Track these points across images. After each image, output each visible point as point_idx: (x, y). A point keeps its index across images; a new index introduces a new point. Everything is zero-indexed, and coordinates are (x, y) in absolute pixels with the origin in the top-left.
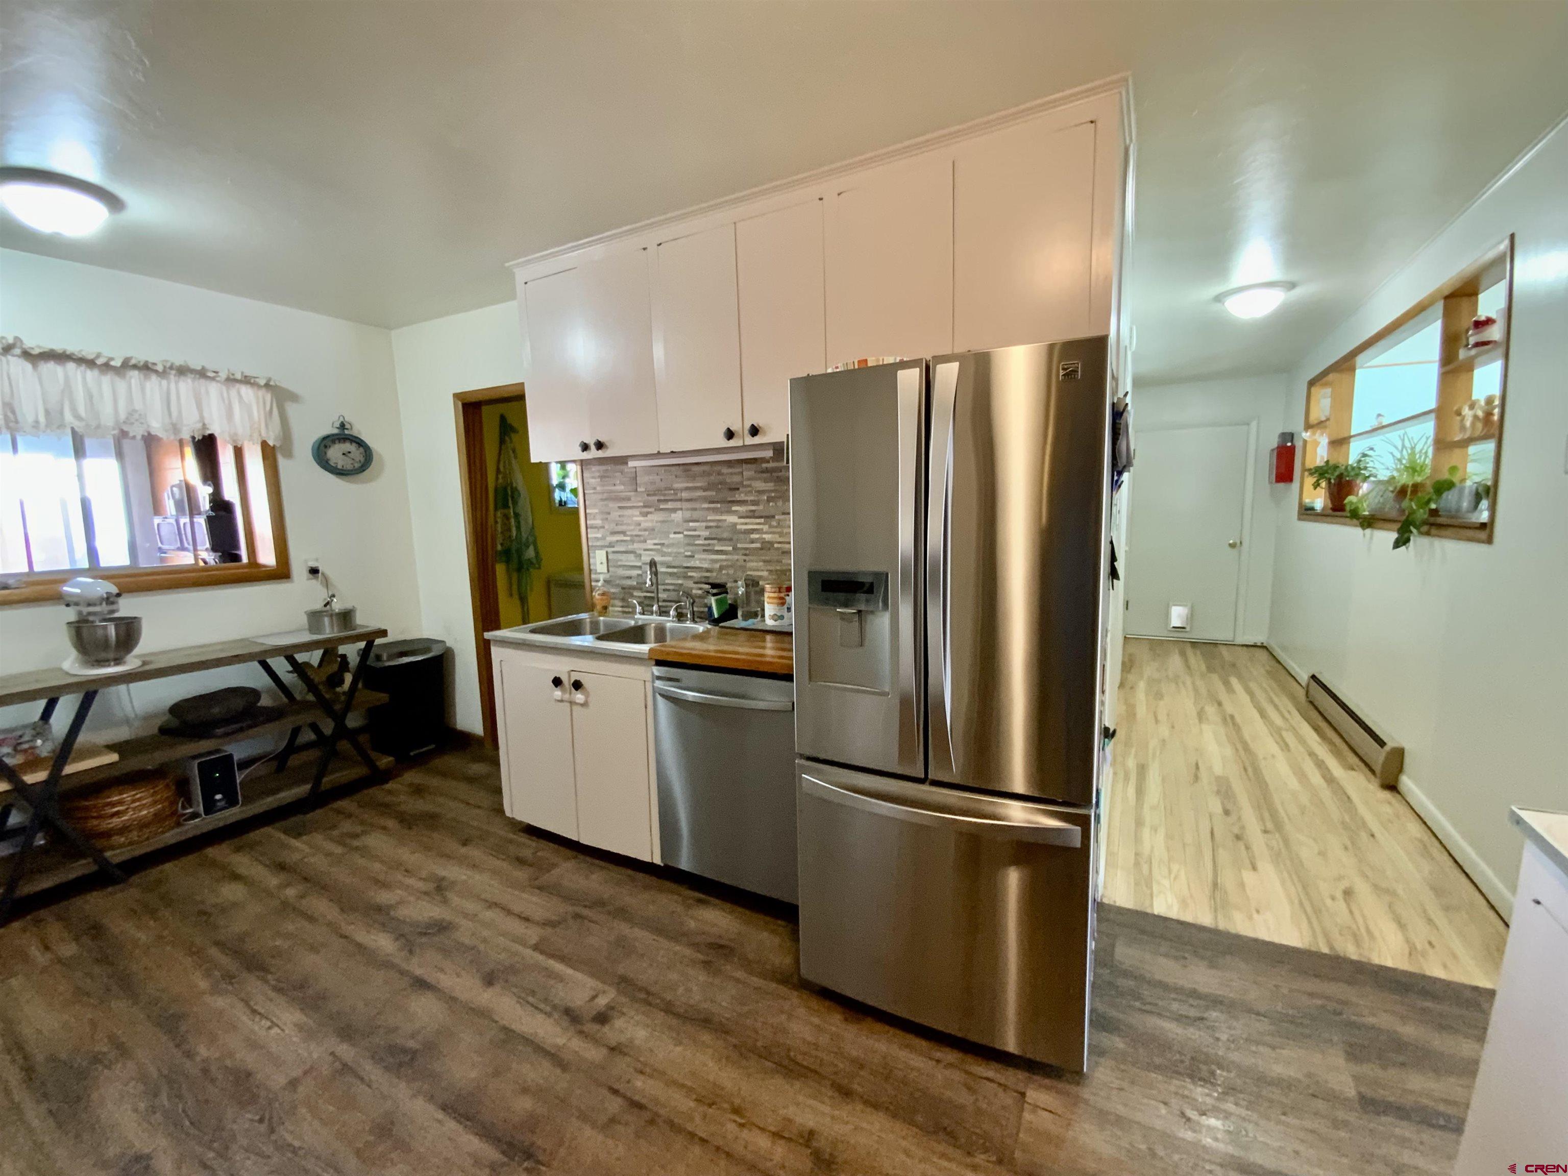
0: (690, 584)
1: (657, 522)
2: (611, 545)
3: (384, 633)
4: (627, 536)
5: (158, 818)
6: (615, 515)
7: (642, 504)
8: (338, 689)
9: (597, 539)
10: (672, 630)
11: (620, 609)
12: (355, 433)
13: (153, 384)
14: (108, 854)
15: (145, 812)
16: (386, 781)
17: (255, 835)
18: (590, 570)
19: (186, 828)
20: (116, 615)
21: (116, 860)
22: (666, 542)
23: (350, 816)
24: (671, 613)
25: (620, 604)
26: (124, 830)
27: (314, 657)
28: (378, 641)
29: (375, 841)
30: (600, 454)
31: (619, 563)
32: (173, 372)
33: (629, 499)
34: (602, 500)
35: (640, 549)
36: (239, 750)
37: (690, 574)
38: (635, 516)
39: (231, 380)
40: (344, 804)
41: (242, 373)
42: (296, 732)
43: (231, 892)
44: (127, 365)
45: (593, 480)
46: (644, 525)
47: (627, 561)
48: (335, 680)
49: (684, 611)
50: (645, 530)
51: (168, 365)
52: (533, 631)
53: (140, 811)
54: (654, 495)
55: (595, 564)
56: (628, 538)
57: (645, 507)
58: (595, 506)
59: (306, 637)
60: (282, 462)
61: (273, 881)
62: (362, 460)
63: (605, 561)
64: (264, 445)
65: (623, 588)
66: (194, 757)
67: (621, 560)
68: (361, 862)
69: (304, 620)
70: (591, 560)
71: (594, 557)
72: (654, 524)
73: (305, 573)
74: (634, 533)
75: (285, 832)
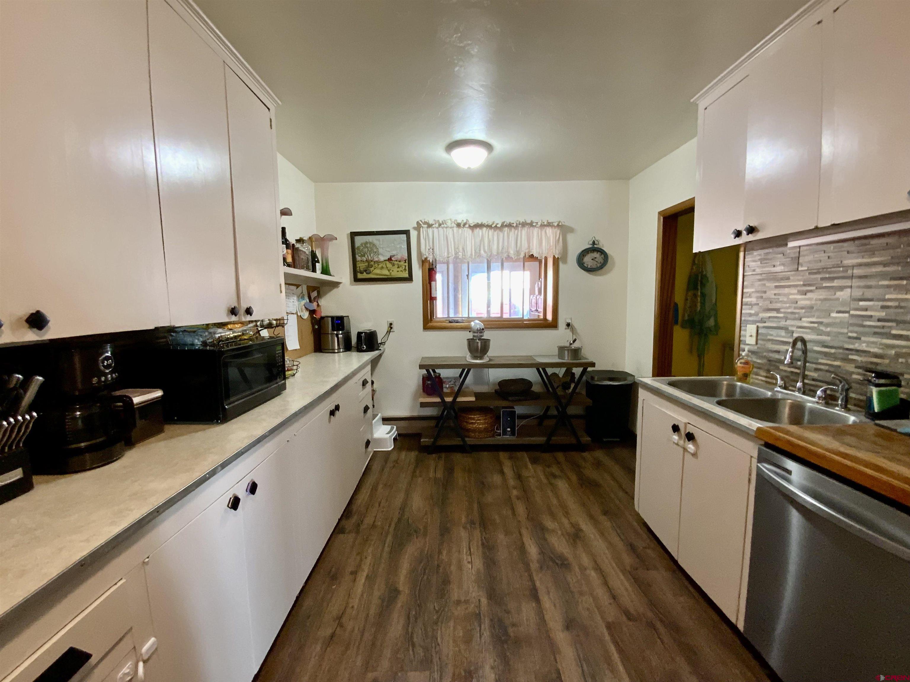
0: (850, 368)
1: (816, 300)
2: (762, 321)
3: (593, 365)
4: (781, 313)
5: (486, 430)
6: (770, 294)
7: (802, 283)
8: (567, 391)
9: (750, 315)
10: (812, 411)
11: (764, 379)
12: (600, 246)
13: (513, 233)
14: (467, 439)
15: (481, 426)
16: (584, 451)
17: (519, 454)
18: (740, 341)
19: (495, 439)
20: (483, 338)
21: (468, 443)
22: (825, 320)
23: (559, 463)
24: (819, 393)
25: (765, 374)
26: (474, 431)
27: (561, 372)
28: (590, 369)
29: (562, 485)
30: (751, 238)
31: (769, 337)
32: (520, 226)
33: (788, 279)
34: (760, 280)
35: (792, 326)
36: (519, 410)
37: (851, 357)
38: (794, 294)
39: (543, 226)
40: (560, 456)
41: (548, 221)
42: (548, 408)
43: (497, 479)
44: (503, 226)
45: (754, 263)
46: (801, 303)
47: (778, 336)
48: (566, 386)
49: (838, 395)
50: (802, 308)
51: (518, 223)
52: (672, 384)
53: (480, 425)
54: (818, 273)
55: (745, 336)
56: (781, 315)
57: (804, 285)
58: (752, 286)
59: (557, 360)
60: (561, 265)
61: (512, 482)
62: (602, 261)
63: (754, 334)
64: (554, 257)
65: (769, 361)
66: (503, 408)
67: (772, 335)
68: (550, 494)
69: (556, 351)
70: (742, 332)
71: (745, 330)
72: (813, 302)
73: (564, 326)
74: (789, 310)
75: (530, 459)
